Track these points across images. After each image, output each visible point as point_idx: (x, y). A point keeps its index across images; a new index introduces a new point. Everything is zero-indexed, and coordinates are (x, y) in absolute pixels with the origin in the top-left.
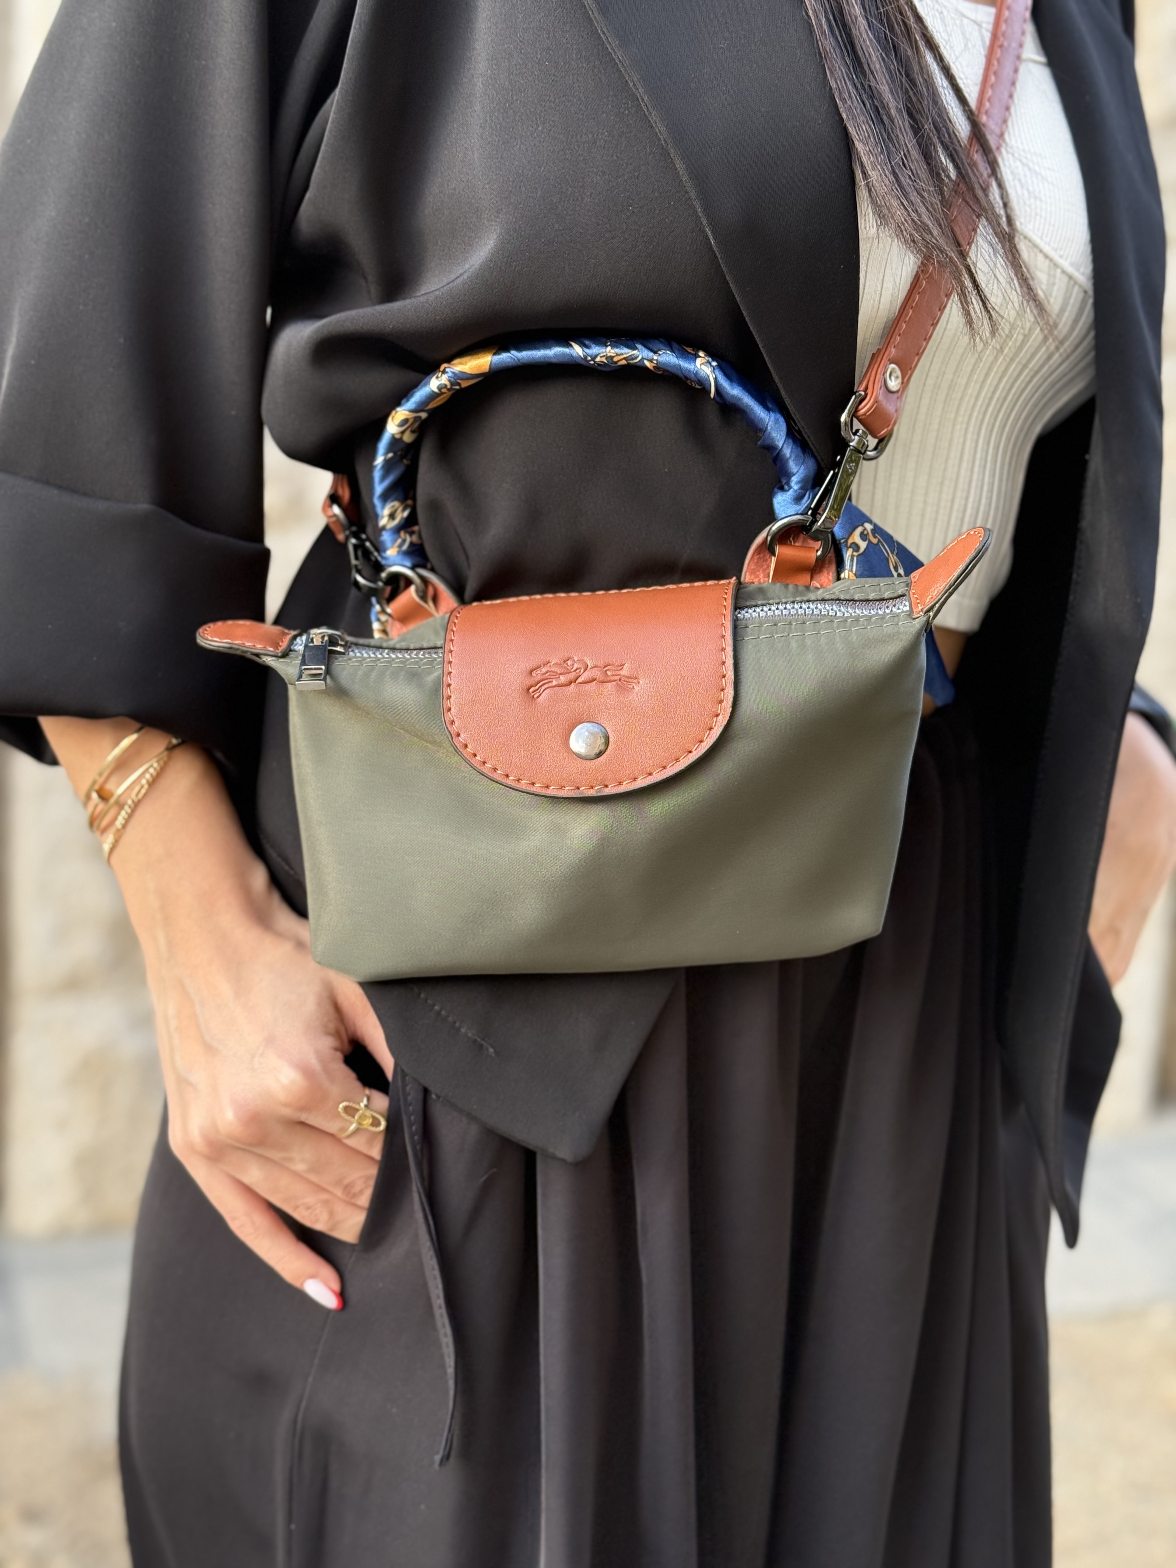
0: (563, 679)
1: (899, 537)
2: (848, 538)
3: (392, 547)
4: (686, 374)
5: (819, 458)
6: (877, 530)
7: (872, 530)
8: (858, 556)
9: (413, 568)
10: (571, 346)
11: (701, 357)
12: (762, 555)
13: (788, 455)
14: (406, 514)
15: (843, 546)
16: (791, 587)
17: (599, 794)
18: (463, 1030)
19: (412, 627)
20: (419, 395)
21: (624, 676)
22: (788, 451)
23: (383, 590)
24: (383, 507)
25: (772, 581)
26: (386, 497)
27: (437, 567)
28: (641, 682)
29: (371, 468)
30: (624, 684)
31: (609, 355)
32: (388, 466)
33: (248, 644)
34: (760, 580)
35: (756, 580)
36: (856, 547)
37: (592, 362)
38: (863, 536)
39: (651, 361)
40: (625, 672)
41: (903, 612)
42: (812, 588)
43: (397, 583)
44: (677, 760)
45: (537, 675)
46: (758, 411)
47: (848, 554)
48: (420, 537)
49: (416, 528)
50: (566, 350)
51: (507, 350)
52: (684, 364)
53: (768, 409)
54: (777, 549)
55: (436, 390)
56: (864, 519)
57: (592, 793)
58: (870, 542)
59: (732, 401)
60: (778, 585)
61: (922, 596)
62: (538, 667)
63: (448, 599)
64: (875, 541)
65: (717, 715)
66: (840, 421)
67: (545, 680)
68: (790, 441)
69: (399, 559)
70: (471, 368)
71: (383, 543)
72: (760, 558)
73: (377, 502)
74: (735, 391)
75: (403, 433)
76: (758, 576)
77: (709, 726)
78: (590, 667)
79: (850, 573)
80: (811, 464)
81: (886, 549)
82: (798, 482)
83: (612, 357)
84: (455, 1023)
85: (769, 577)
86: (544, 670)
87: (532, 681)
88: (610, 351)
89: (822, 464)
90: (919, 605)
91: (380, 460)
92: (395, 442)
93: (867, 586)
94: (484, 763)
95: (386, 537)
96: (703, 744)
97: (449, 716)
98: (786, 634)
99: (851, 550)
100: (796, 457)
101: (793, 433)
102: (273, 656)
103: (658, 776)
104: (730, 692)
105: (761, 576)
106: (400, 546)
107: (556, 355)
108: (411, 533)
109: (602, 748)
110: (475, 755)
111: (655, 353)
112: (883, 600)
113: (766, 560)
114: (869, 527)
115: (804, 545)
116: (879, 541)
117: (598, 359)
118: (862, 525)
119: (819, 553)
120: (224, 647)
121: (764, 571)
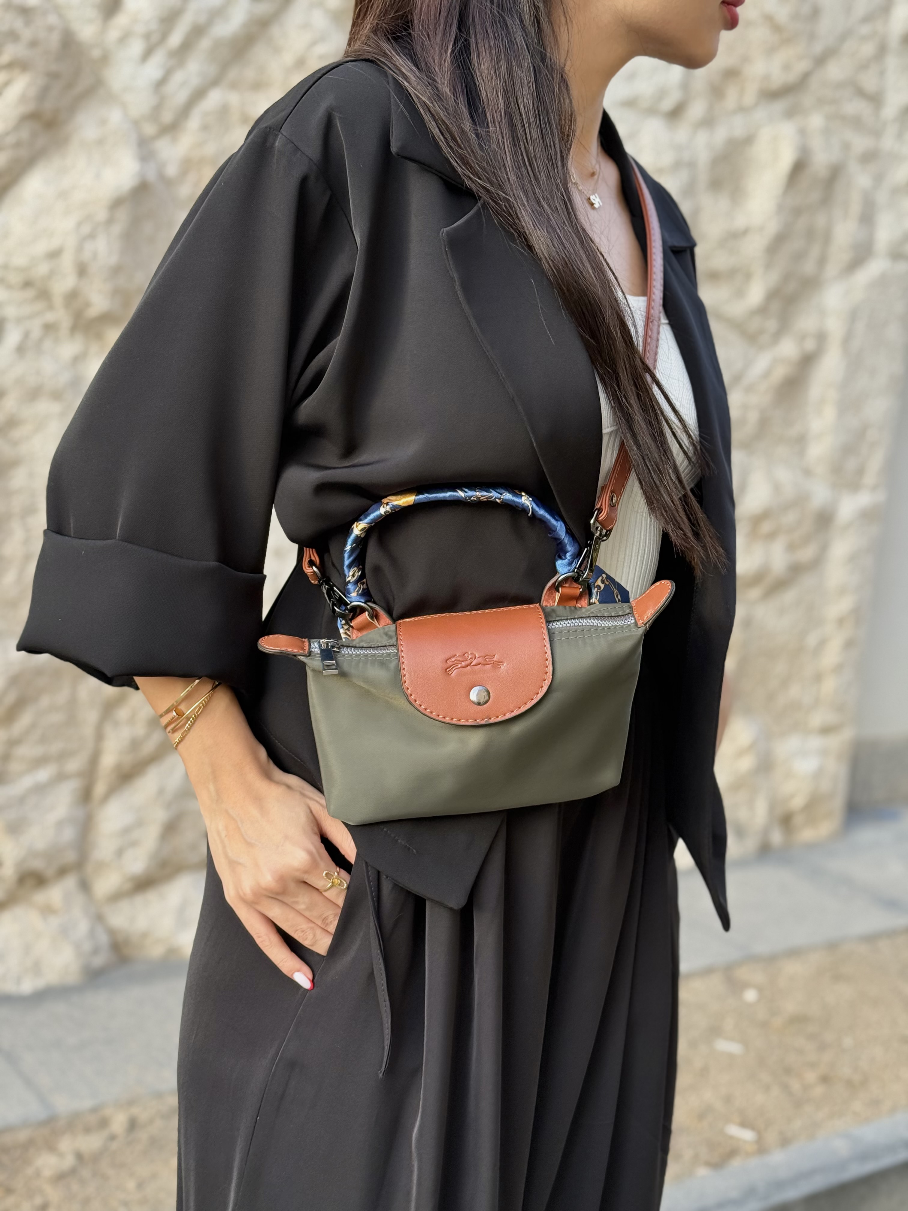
0: (463, 664)
1: (617, 579)
2: (595, 583)
3: (354, 592)
4: (517, 504)
5: (580, 542)
6: (609, 577)
7: (606, 577)
8: (600, 592)
9: (365, 603)
10: (457, 491)
11: (523, 496)
12: (551, 591)
13: (566, 543)
14: (360, 573)
15: (592, 586)
16: (567, 607)
17: (487, 723)
18: (399, 841)
19: (365, 633)
20: (372, 516)
21: (495, 661)
22: (566, 540)
23: (348, 615)
24: (349, 571)
25: (557, 604)
26: (350, 566)
27: (378, 602)
28: (505, 665)
29: (343, 551)
30: (496, 665)
31: (478, 496)
32: (353, 550)
33: (289, 650)
34: (550, 604)
35: (548, 605)
36: (599, 587)
37: (469, 500)
38: (603, 582)
39: (500, 499)
40: (496, 658)
41: (631, 623)
42: (578, 608)
43: (356, 611)
44: (526, 704)
45: (450, 662)
46: (553, 521)
47: (595, 591)
48: (367, 585)
49: (365, 580)
50: (455, 494)
51: (423, 494)
52: (515, 499)
53: (557, 520)
54: (561, 589)
55: (383, 513)
56: (602, 572)
57: (483, 722)
58: (605, 584)
59: (540, 517)
60: (561, 607)
61: (641, 616)
62: (450, 658)
63: (385, 618)
64: (607, 583)
65: (545, 680)
66: (590, 524)
67: (454, 665)
68: (567, 535)
69: (358, 598)
70: (404, 503)
71: (348, 589)
72: (550, 593)
73: (345, 568)
74: (541, 512)
75: (361, 534)
76: (549, 603)
77: (541, 686)
78: (477, 657)
79: (596, 600)
80: (576, 545)
81: (612, 587)
82: (570, 556)
83: (480, 498)
84: (395, 837)
85: (555, 602)
86: (453, 659)
87: (448, 665)
88: (478, 494)
89: (581, 545)
90: (640, 620)
91: (348, 548)
92: (357, 537)
93: (609, 608)
94: (426, 709)
95: (350, 587)
96: (539, 695)
97: (406, 685)
98: (575, 637)
99: (596, 589)
100: (570, 543)
101: (569, 532)
102: (304, 656)
103: (516, 712)
104: (550, 668)
105: (551, 602)
106: (358, 591)
107: (450, 496)
108: (363, 584)
109: (487, 698)
110: (421, 705)
111: (501, 494)
112: (619, 616)
113: (552, 594)
114: (604, 576)
115: (571, 586)
116: (609, 583)
117: (472, 499)
118: (601, 576)
119: (581, 590)
120: (277, 652)
121: (552, 600)
